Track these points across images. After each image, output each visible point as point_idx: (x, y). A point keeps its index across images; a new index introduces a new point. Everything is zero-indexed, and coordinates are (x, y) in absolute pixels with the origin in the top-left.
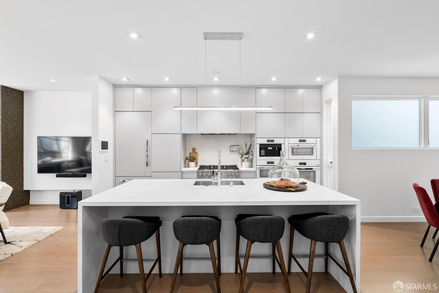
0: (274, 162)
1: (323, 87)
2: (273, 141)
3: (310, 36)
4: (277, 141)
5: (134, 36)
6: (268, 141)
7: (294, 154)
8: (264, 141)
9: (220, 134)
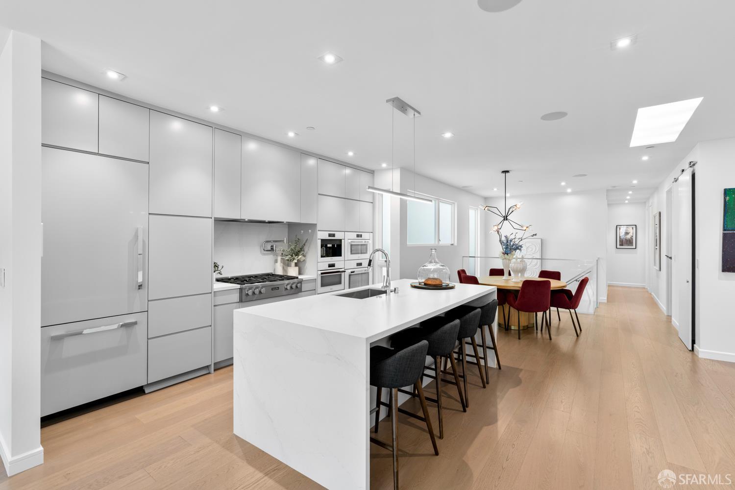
0: (334, 264)
1: (375, 173)
2: (334, 235)
3: (448, 135)
4: (338, 236)
5: (330, 59)
6: (330, 235)
7: (353, 252)
8: (325, 236)
9: (270, 222)
